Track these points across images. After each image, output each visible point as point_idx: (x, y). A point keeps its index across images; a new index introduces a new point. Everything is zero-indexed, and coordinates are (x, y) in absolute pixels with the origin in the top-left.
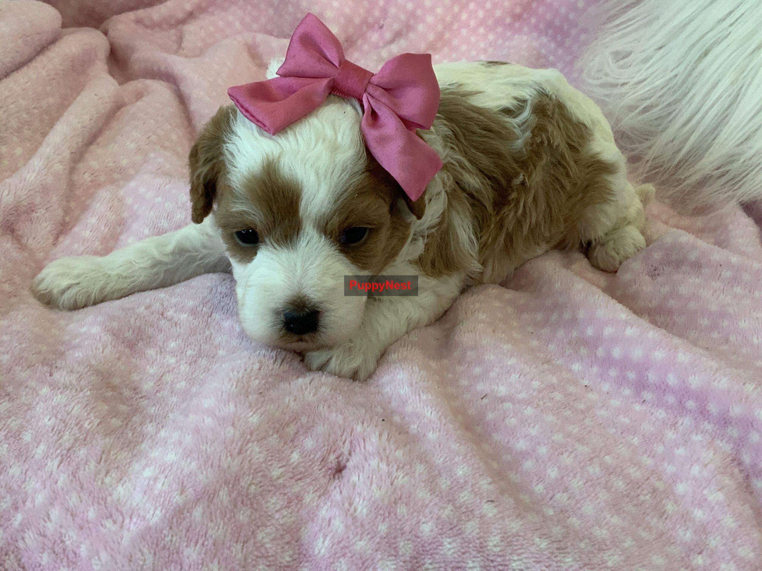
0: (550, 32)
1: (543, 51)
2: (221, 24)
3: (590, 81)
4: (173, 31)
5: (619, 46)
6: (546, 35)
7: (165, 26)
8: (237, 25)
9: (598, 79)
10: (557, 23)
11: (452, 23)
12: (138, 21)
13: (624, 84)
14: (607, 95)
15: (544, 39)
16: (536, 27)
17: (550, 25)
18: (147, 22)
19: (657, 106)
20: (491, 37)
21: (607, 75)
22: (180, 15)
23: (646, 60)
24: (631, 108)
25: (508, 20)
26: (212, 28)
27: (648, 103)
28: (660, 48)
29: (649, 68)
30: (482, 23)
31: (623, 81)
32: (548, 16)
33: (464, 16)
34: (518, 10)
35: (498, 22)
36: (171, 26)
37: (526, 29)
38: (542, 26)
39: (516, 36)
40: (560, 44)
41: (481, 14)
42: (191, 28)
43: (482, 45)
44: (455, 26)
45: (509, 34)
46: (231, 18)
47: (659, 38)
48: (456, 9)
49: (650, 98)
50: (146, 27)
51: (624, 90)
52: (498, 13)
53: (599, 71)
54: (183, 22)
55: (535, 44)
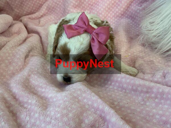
0: (131, 18)
1: (129, 23)
2: (49, 18)
3: (143, 29)
4: (38, 20)
5: (151, 21)
6: (130, 19)
7: (36, 19)
8: (53, 18)
9: (146, 29)
10: (132, 16)
11: (106, 17)
12: (29, 18)
13: (153, 30)
14: (148, 33)
15: (129, 20)
16: (127, 17)
17: (131, 16)
18: (32, 18)
19: (161, 35)
20: (116, 20)
21: (148, 28)
22: (40, 16)
23: (158, 24)
24: (155, 36)
25: (120, 15)
26: (47, 19)
27: (159, 34)
28: (162, 21)
29: (159, 26)
30: (114, 16)
31: (152, 29)
32: (130, 14)
33: (109, 15)
34: (122, 13)
35: (118, 16)
36: (37, 19)
37: (124, 17)
38: (129, 17)
39: (122, 19)
40: (133, 21)
41: (113, 14)
42: (42, 19)
43: (114, 22)
44: (107, 17)
45: (120, 19)
46: (51, 17)
47: (161, 18)
48: (107, 13)
49: (159, 33)
50: (31, 19)
51: (153, 31)
52: (118, 14)
53: (146, 27)
54: (40, 18)
55: (127, 21)
